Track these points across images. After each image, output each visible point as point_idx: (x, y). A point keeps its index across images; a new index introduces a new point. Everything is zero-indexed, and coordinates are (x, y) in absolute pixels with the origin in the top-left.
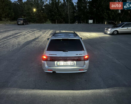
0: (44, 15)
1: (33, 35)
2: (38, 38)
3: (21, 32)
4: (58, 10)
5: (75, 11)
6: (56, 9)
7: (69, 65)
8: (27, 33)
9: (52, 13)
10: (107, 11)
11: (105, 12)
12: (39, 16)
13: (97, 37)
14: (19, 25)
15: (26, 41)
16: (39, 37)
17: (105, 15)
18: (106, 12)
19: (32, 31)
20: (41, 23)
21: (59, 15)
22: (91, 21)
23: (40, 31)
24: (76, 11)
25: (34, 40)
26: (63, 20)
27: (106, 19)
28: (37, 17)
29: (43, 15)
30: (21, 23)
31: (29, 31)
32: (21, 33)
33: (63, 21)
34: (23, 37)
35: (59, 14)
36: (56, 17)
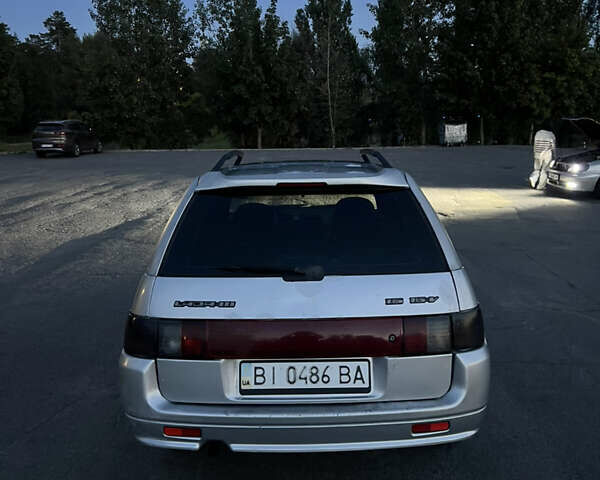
0: (189, 102)
1: (118, 205)
2: (140, 222)
3: (49, 194)
4: (267, 70)
5: (364, 78)
6: (260, 69)
7: (334, 384)
8: (79, 198)
9: (236, 89)
10: (547, 75)
11: (532, 82)
12: (163, 108)
13: (503, 210)
14: (42, 154)
15: (67, 238)
16: (150, 216)
17: (537, 95)
18: (538, 79)
19: (111, 187)
20: (172, 146)
21: (273, 98)
22: (456, 132)
23: (163, 184)
24: (370, 78)
25: (116, 233)
26: (295, 130)
27: (540, 116)
28: (150, 113)
29: (184, 105)
30: (56, 146)
31: (93, 188)
32: (46, 199)
33: (298, 136)
34: (56, 217)
35: (277, 95)
36: (259, 113)
